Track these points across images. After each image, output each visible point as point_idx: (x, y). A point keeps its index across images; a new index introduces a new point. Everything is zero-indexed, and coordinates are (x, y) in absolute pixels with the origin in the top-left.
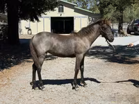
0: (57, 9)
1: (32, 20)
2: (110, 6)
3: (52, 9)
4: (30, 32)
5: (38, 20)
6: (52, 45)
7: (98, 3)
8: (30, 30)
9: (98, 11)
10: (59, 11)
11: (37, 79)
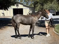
2: (38, 4)
4: (4, 15)
5: (8, 10)
7: (33, 2)
8: (4, 14)
9: (33, 6)
10: (17, 6)
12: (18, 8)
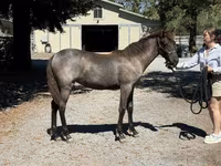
0: (91, 12)
1: (52, 30)
2: (176, 8)
3: (84, 13)
4: (48, 49)
5: (61, 30)
6: (82, 69)
7: (157, 3)
8: (48, 45)
9: (156, 16)
10: (95, 16)
11: (59, 124)
12: (101, 23)
